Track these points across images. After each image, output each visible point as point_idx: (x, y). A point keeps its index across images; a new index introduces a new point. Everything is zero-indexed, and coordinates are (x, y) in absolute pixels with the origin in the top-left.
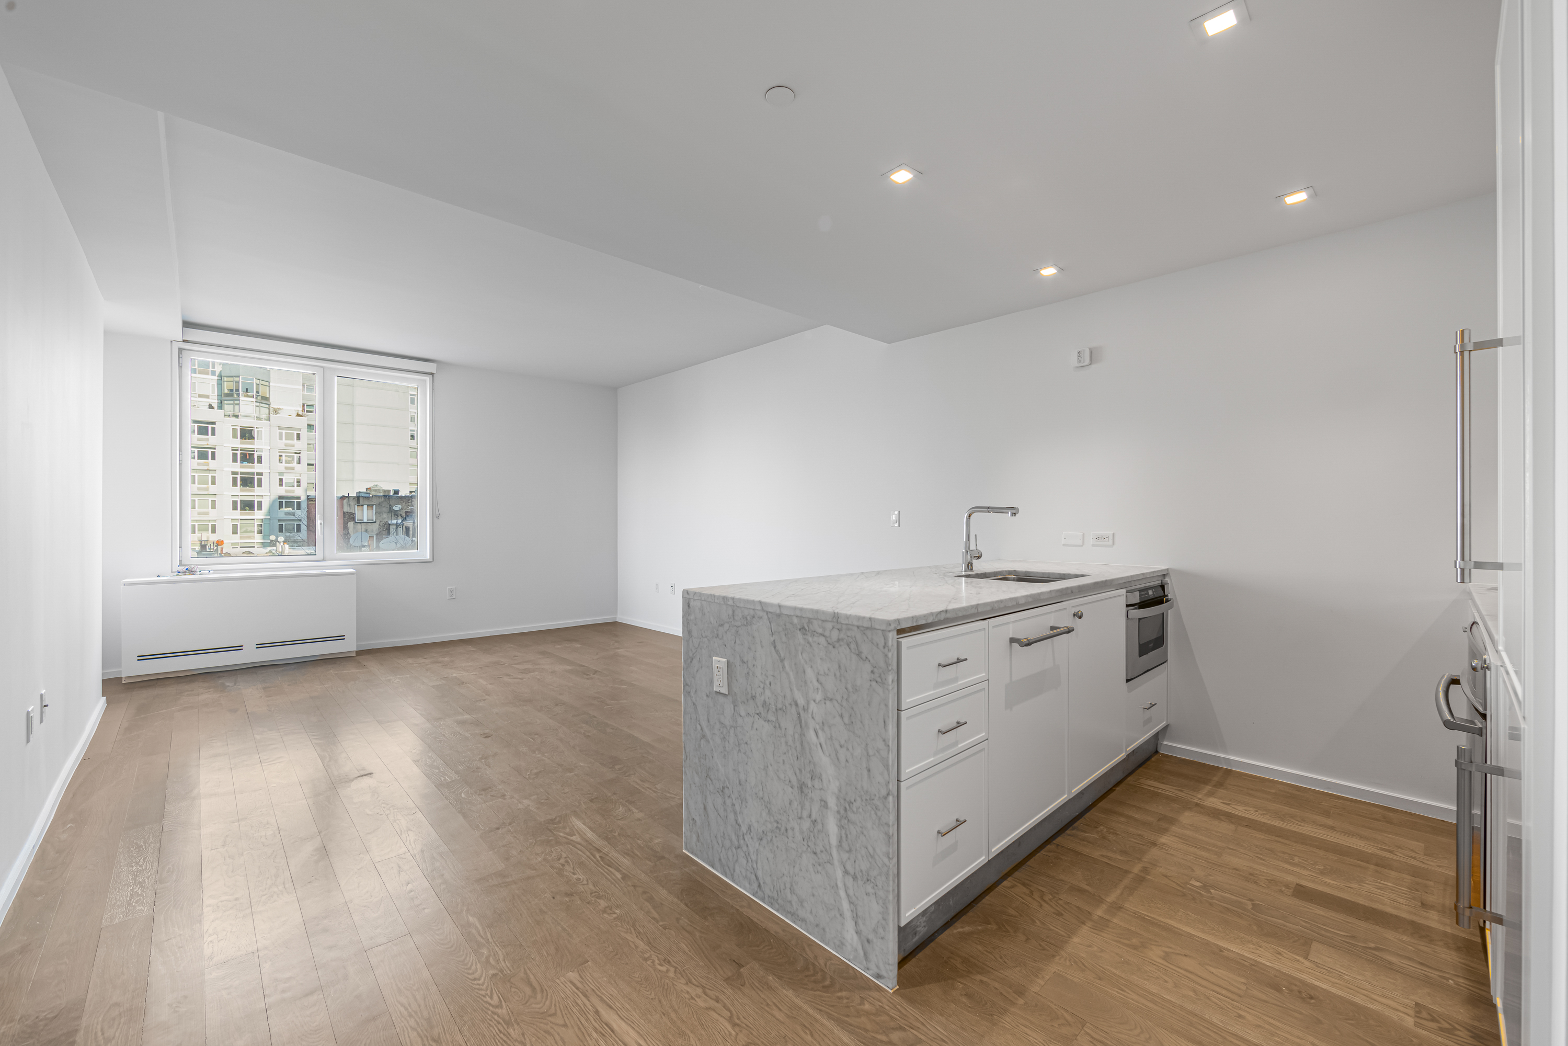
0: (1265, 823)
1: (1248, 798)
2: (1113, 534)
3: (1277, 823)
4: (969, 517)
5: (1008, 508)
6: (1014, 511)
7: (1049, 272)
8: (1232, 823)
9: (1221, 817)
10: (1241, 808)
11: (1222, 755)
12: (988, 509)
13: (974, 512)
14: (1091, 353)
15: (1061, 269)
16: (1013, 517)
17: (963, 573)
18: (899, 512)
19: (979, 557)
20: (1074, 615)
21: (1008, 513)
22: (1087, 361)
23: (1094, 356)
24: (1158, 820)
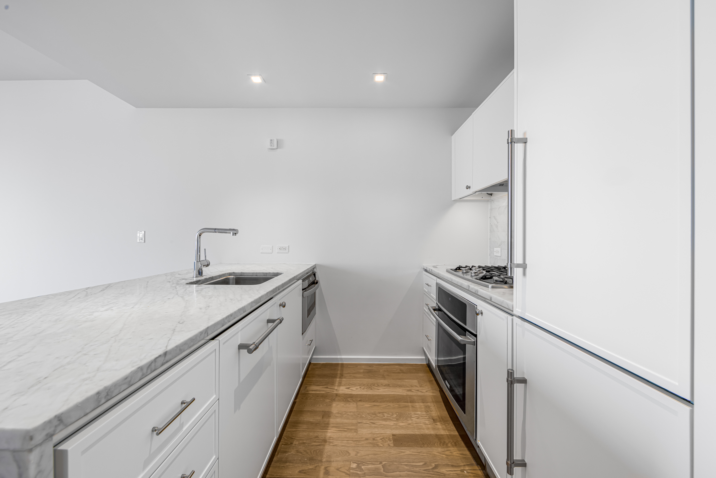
0: (366, 395)
1: (355, 380)
2: (289, 246)
3: (370, 392)
4: (200, 235)
5: (230, 230)
6: (235, 232)
7: (257, 80)
8: (354, 401)
9: (349, 399)
10: (354, 389)
11: (339, 357)
12: (215, 230)
13: (204, 232)
14: (277, 142)
15: (264, 80)
16: (234, 236)
17: (195, 279)
18: (145, 232)
19: (208, 265)
20: (280, 305)
21: (230, 233)
22: (275, 147)
23: (279, 144)
24: (323, 417)
